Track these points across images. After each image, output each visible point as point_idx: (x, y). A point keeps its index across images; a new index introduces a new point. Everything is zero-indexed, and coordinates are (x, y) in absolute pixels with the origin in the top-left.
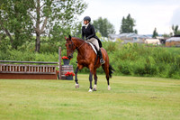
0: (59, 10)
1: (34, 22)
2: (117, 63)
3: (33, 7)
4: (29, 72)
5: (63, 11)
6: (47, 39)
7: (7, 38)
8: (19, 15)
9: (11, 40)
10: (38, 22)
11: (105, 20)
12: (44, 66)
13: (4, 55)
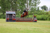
0: (33, 4)
1: (26, 7)
2: (49, 18)
3: (26, 3)
4: (25, 20)
5: (34, 4)
6: (30, 11)
7: (19, 11)
8: (22, 5)
9: (20, 12)
10: (27, 7)
11: (46, 6)
12: (29, 18)
13: (19, 16)
